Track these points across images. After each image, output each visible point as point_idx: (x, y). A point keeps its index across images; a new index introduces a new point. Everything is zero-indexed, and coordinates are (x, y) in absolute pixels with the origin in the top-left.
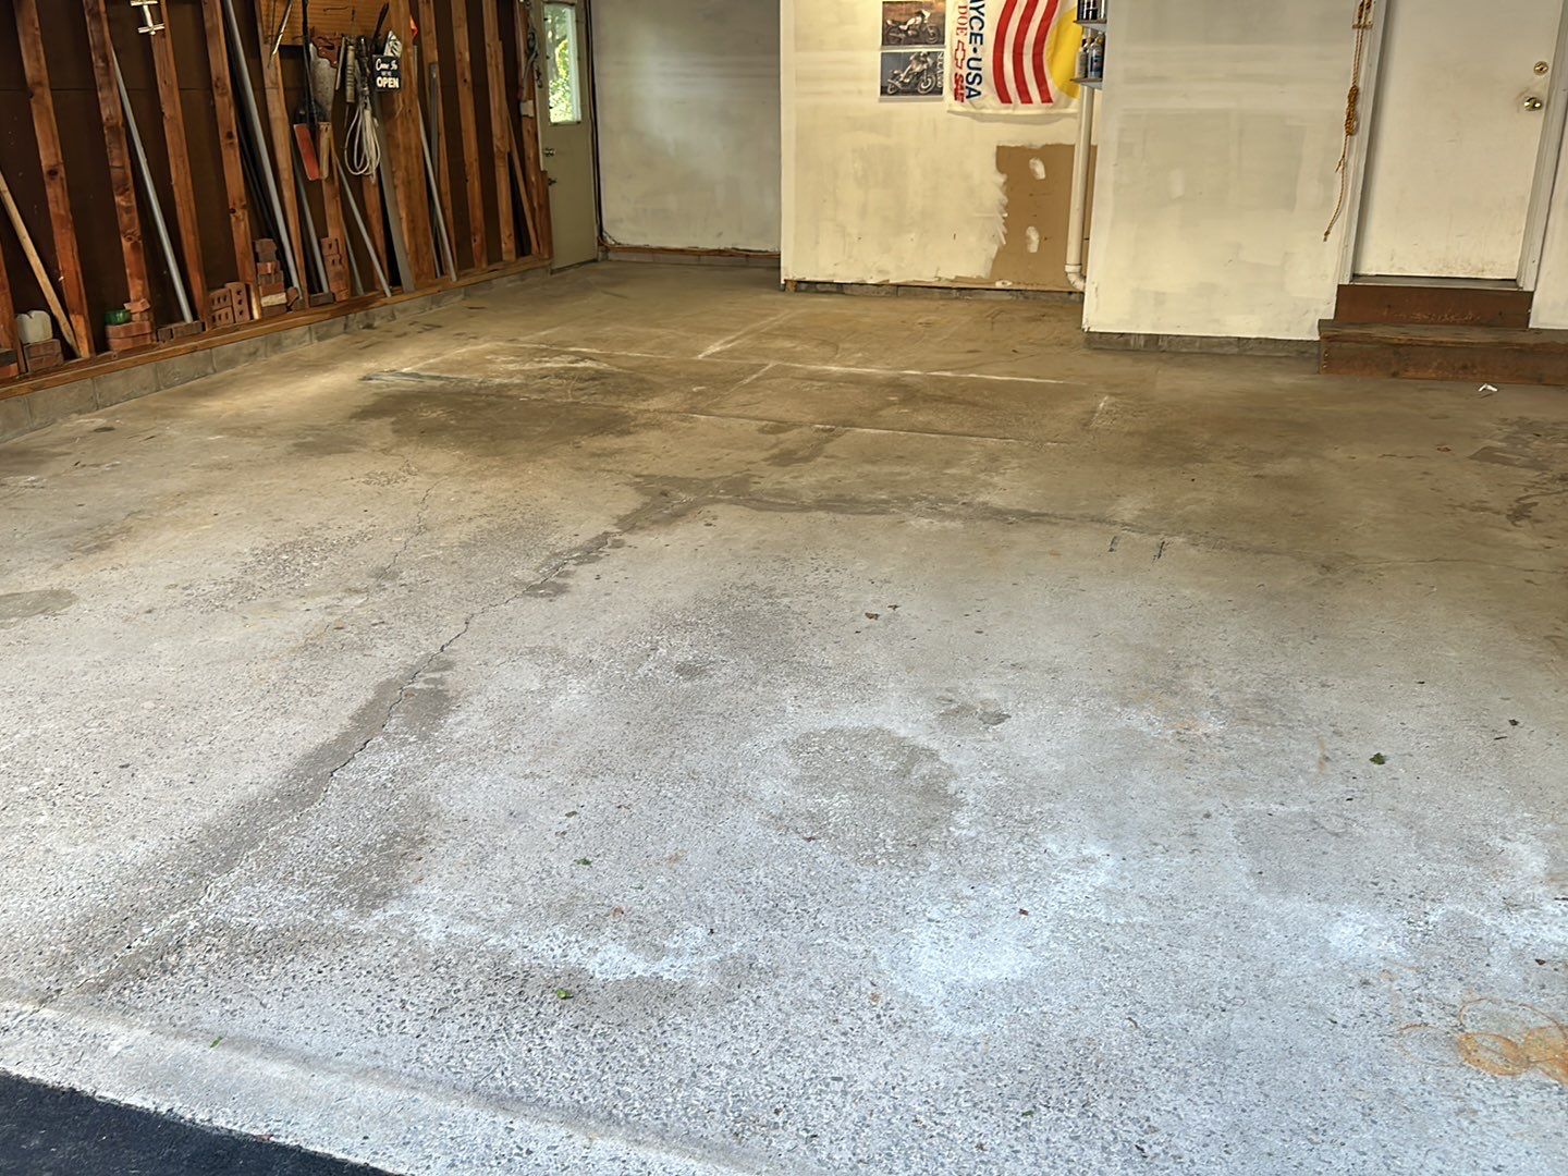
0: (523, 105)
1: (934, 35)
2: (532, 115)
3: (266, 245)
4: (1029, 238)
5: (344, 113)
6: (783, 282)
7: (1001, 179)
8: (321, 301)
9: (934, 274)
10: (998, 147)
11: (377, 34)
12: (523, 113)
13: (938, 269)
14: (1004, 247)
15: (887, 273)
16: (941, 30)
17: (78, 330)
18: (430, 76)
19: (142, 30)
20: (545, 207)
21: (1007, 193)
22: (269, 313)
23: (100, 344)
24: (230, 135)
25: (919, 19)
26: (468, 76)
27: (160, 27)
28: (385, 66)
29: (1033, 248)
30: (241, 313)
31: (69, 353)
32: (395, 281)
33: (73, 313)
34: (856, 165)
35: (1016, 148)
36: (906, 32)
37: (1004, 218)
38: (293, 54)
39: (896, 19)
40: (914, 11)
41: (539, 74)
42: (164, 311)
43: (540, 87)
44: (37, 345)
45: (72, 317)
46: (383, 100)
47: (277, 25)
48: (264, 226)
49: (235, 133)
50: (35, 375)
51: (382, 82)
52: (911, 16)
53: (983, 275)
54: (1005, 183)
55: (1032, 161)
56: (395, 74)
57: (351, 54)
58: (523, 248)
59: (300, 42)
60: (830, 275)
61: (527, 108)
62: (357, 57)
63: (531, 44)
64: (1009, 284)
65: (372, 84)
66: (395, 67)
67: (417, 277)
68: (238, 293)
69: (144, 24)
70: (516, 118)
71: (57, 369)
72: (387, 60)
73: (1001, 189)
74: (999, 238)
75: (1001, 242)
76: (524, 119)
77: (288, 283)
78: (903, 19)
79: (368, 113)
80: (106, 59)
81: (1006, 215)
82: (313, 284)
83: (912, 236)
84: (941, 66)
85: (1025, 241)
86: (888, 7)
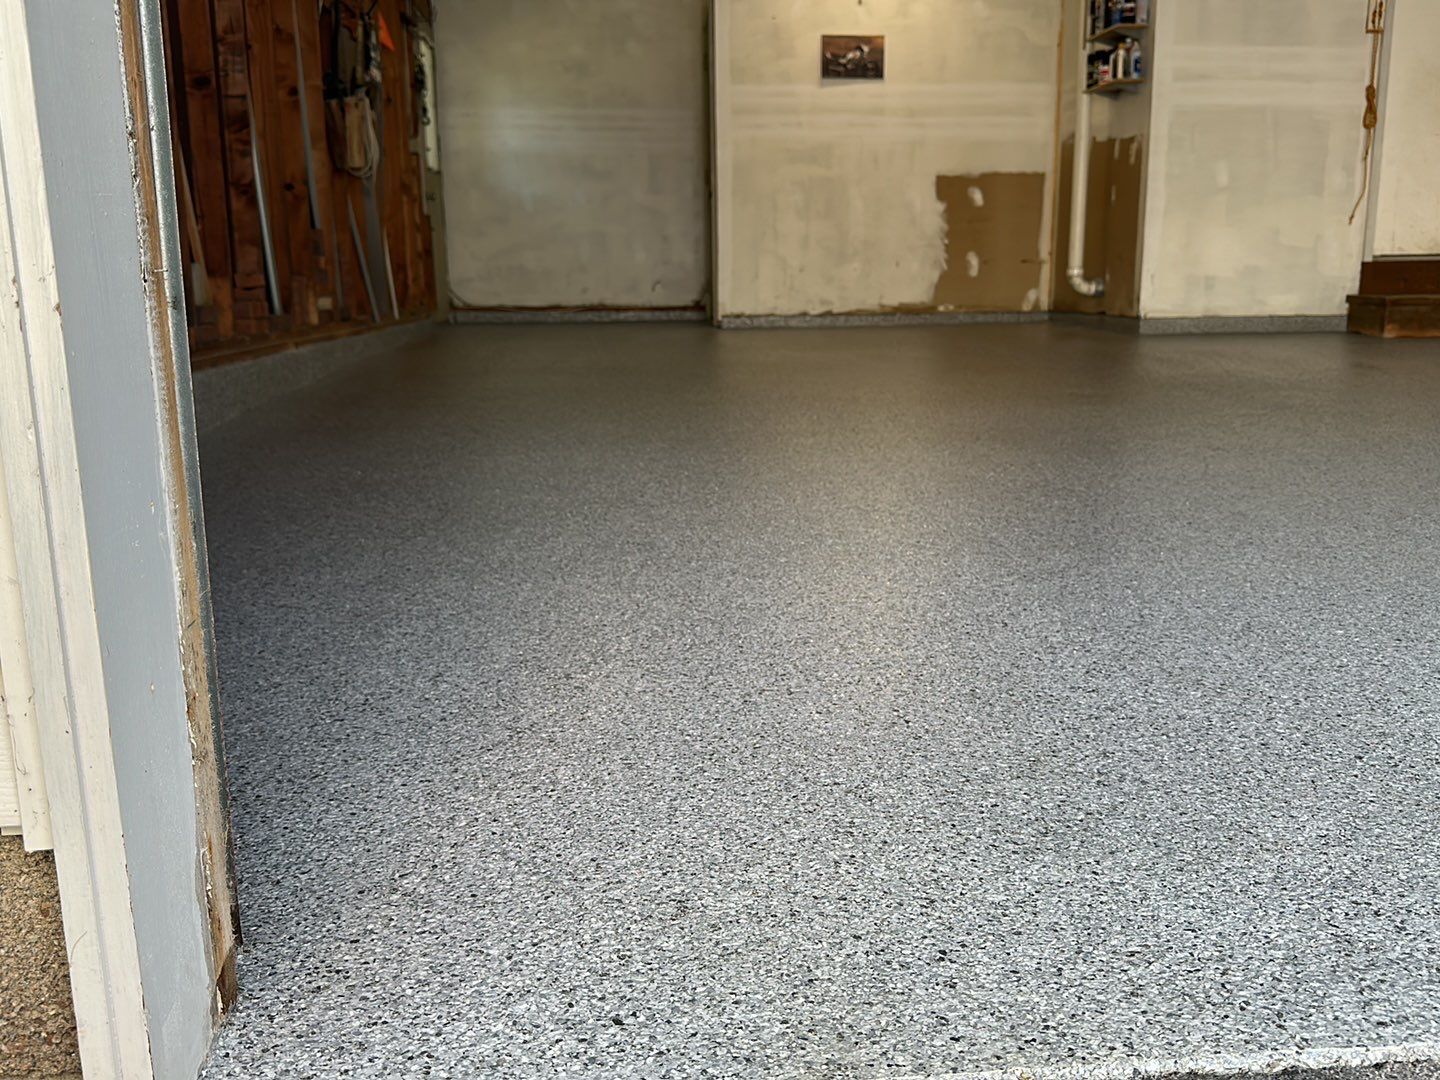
1: (870, 69)
4: (969, 262)
6: (717, 319)
9: (877, 303)
10: (938, 177)
12: (412, 149)
13: (881, 296)
14: (946, 272)
15: (831, 302)
16: (879, 64)
21: (947, 221)
25: (858, 54)
29: (974, 272)
34: (796, 197)
35: (955, 176)
36: (845, 66)
37: (945, 244)
39: (837, 51)
40: (853, 45)
41: (424, 110)
52: (850, 50)
53: (927, 299)
54: (945, 211)
55: (970, 189)
60: (772, 308)
61: (415, 145)
73: (941, 216)
74: (941, 263)
75: (942, 268)
76: (411, 159)
78: (841, 53)
81: (947, 242)
83: (856, 265)
85: (966, 266)
86: (827, 41)
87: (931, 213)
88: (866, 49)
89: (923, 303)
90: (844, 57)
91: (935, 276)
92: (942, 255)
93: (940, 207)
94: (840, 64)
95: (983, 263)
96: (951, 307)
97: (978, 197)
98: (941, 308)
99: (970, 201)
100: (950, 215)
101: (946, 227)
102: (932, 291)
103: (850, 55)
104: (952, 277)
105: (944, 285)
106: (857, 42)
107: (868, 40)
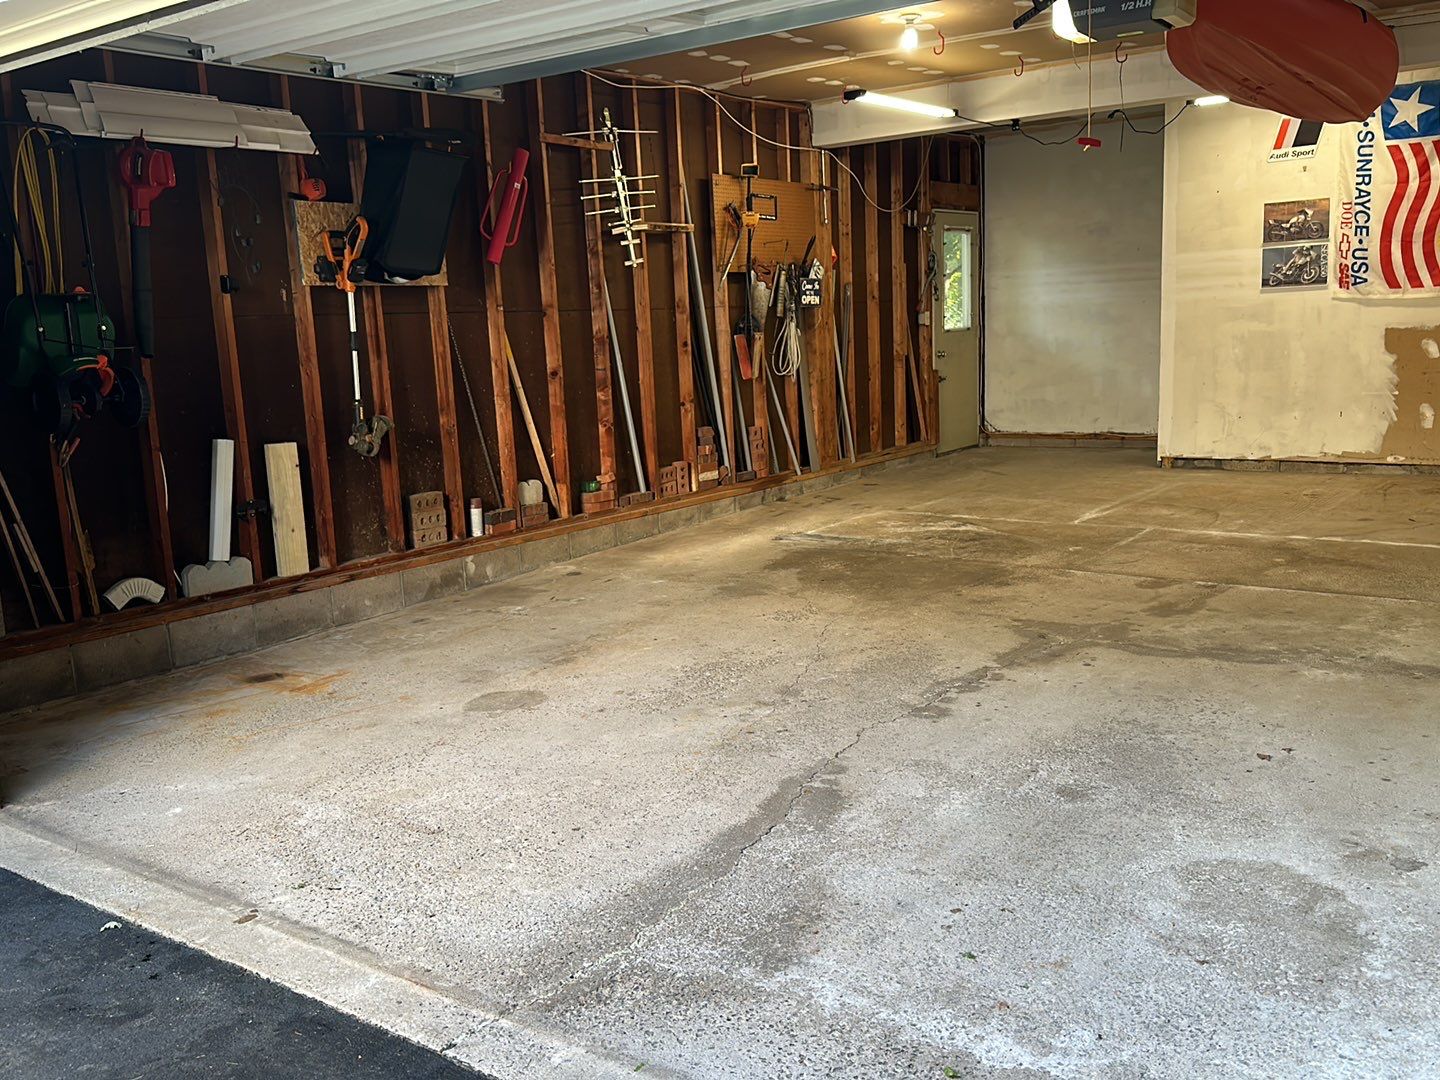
0: (921, 316)
1: (1317, 230)
2: (928, 323)
3: (706, 432)
4: (1423, 414)
5: (775, 323)
6: (1159, 459)
7: (1391, 359)
8: (745, 477)
9: (1320, 450)
10: (1387, 329)
11: (805, 261)
12: (921, 322)
13: (1324, 445)
14: (1395, 423)
15: (1269, 449)
16: (1324, 226)
17: (561, 495)
18: (845, 293)
19: (627, 263)
20: (935, 400)
21: (1397, 372)
22: (704, 487)
23: (576, 507)
24: (685, 344)
25: (1302, 217)
26: (876, 294)
27: (641, 260)
28: (810, 287)
29: (1428, 424)
30: (683, 486)
31: (553, 513)
32: (805, 461)
33: (559, 481)
34: (1237, 351)
35: (1406, 329)
36: (1288, 229)
37: (1394, 396)
38: (739, 280)
39: (1279, 218)
40: (1296, 210)
41: (936, 289)
42: (625, 483)
43: (936, 300)
44: (531, 506)
45: (558, 486)
46: (806, 315)
47: (727, 256)
48: (706, 417)
49: (689, 342)
50: (529, 529)
51: (806, 300)
52: (1294, 215)
53: (1372, 451)
54: (1394, 363)
55: (1424, 341)
56: (817, 292)
57: (783, 278)
58: (913, 434)
59: (744, 269)
60: (1208, 453)
61: (924, 318)
62: (788, 280)
63: (931, 265)
64: (1402, 458)
65: (798, 301)
66: (817, 287)
67: (823, 459)
68: (682, 470)
69: (629, 259)
70: (914, 326)
71: (544, 525)
72: (811, 282)
73: (1389, 367)
74: (1390, 414)
75: (1392, 419)
76: (921, 329)
77: (721, 462)
78: (1285, 218)
79: (793, 325)
80: (599, 287)
81: (1397, 393)
82: (740, 464)
83: (1296, 414)
84: (1325, 258)
85: (1420, 417)
86: (1270, 209)
87: (1380, 366)
89: (1370, 453)
91: (1384, 426)
92: (1392, 406)
97: (1432, 348)
98: (1390, 460)
99: (1425, 353)
100: (1399, 367)
101: (1396, 379)
102: (1380, 441)
104: (1402, 429)
105: (1393, 435)
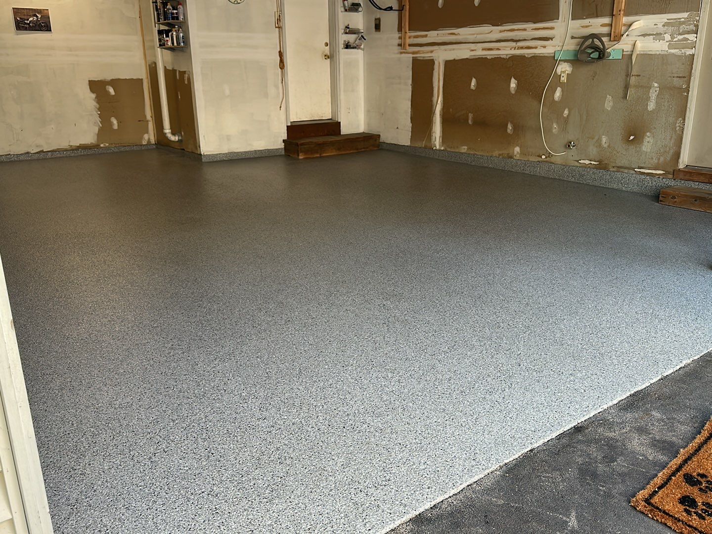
1: (45, 27)
4: (112, 122)
9: (67, 145)
10: (89, 81)
13: (70, 142)
14: (101, 127)
15: (41, 146)
16: (48, 24)
21: (98, 103)
25: (35, 18)
29: (116, 127)
34: (13, 92)
35: (98, 81)
36: (29, 24)
37: (98, 114)
39: (22, 17)
40: (31, 14)
52: (31, 16)
53: (94, 142)
54: (96, 98)
55: (107, 87)
60: (8, 152)
73: (94, 100)
74: (98, 123)
78: (26, 18)
83: (53, 126)
85: (111, 124)
86: (16, 11)
87: (89, 99)
88: (39, 16)
89: (92, 143)
90: (28, 20)
91: (96, 129)
92: (98, 120)
93: (93, 96)
94: (26, 23)
95: (119, 122)
96: (107, 145)
97: (111, 91)
98: (102, 145)
99: (108, 93)
100: (98, 99)
101: (98, 106)
102: (96, 137)
103: (31, 19)
104: (104, 130)
105: (101, 133)
106: (34, 12)
107: (40, 11)
